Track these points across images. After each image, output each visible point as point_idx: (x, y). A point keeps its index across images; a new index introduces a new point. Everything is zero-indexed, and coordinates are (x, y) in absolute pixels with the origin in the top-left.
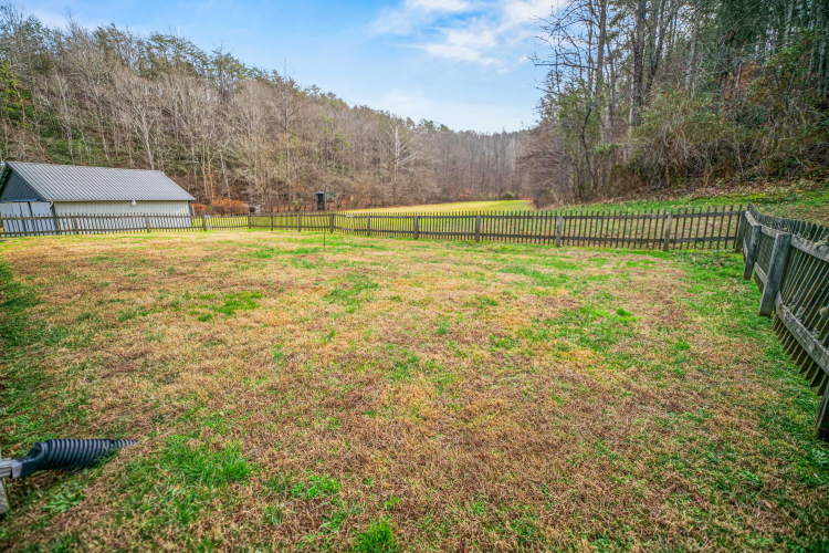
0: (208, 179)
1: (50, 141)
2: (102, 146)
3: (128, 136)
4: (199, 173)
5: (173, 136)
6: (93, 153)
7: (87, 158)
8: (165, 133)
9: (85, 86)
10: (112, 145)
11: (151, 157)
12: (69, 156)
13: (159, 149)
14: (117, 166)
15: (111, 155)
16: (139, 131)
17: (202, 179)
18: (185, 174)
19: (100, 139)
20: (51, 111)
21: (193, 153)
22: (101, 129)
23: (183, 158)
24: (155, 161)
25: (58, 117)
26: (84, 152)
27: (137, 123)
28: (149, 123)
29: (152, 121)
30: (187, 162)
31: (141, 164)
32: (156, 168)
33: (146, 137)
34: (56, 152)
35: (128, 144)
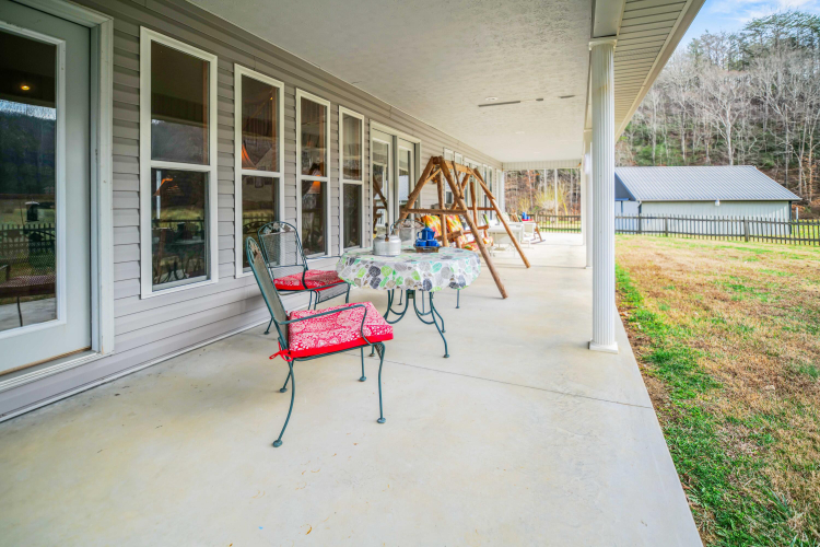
0: (806, 172)
1: (639, 148)
2: (680, 148)
3: (708, 134)
4: (794, 164)
5: (761, 126)
6: (672, 155)
7: (666, 160)
8: (752, 123)
9: (673, 95)
10: (690, 145)
11: (730, 153)
12: (652, 160)
13: (741, 143)
14: (692, 164)
15: (688, 154)
16: (722, 126)
17: (797, 173)
18: (771, 167)
19: (680, 141)
20: (643, 123)
21: (788, 142)
22: (682, 131)
23: (771, 150)
24: (735, 156)
25: (648, 127)
26: (664, 155)
27: (721, 118)
28: (734, 116)
29: (737, 114)
30: (778, 153)
31: (719, 160)
32: (736, 163)
33: (729, 131)
34: (641, 157)
35: (707, 143)
